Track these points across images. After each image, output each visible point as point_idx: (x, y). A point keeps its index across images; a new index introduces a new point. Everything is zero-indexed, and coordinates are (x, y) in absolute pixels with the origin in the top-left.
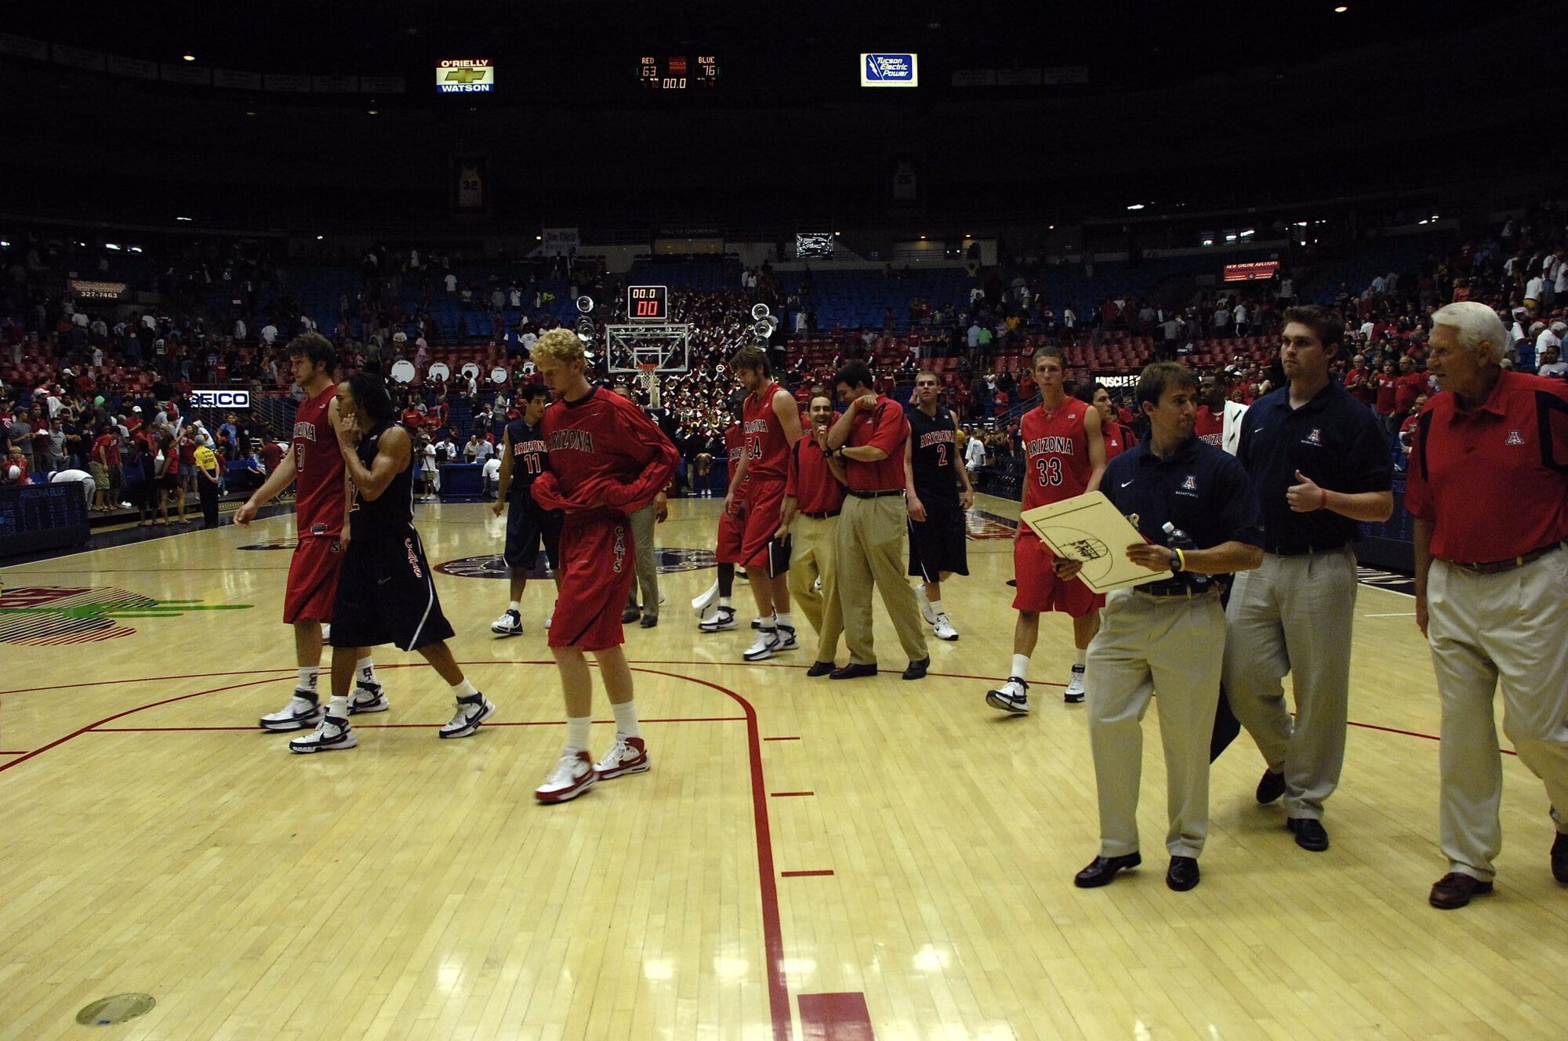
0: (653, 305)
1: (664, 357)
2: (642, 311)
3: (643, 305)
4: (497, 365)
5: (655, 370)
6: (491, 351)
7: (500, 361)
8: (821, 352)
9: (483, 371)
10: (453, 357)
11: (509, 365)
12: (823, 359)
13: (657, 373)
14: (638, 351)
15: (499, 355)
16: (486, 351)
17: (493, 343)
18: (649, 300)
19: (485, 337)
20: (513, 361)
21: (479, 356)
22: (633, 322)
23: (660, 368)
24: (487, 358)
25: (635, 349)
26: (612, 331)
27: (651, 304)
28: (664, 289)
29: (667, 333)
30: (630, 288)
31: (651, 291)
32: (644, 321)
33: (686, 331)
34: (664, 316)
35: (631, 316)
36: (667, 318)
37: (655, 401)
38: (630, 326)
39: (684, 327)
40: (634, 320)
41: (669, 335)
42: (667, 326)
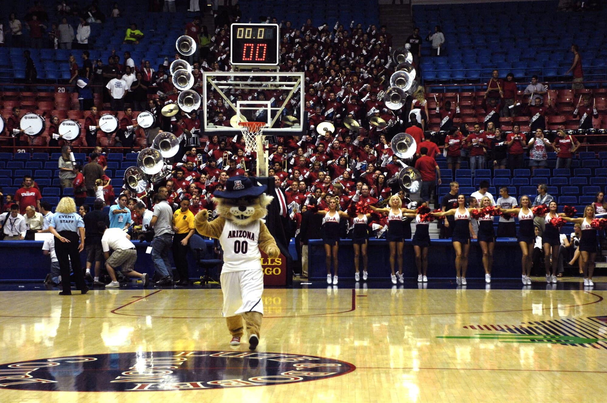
0: (261, 48)
1: (274, 113)
2: (248, 56)
3: (249, 48)
4: (67, 117)
5: (262, 130)
6: (59, 99)
7: (72, 113)
8: (473, 108)
9: (48, 124)
10: (9, 106)
11: (83, 117)
12: (475, 116)
13: (264, 133)
14: (241, 105)
15: (70, 106)
16: (53, 99)
17: (62, 90)
18: (255, 41)
19: (52, 82)
20: (87, 113)
21: (43, 106)
22: (236, 69)
23: (269, 126)
24: (55, 109)
25: (239, 102)
26: (210, 80)
27: (259, 46)
28: (276, 26)
29: (277, 83)
30: (234, 26)
31: (259, 29)
32: (250, 68)
33: (302, 80)
34: (276, 62)
35: (233, 62)
36: (278, 65)
37: (262, 168)
38: (232, 74)
39: (300, 77)
40: (237, 67)
41: (280, 85)
42: (278, 74)
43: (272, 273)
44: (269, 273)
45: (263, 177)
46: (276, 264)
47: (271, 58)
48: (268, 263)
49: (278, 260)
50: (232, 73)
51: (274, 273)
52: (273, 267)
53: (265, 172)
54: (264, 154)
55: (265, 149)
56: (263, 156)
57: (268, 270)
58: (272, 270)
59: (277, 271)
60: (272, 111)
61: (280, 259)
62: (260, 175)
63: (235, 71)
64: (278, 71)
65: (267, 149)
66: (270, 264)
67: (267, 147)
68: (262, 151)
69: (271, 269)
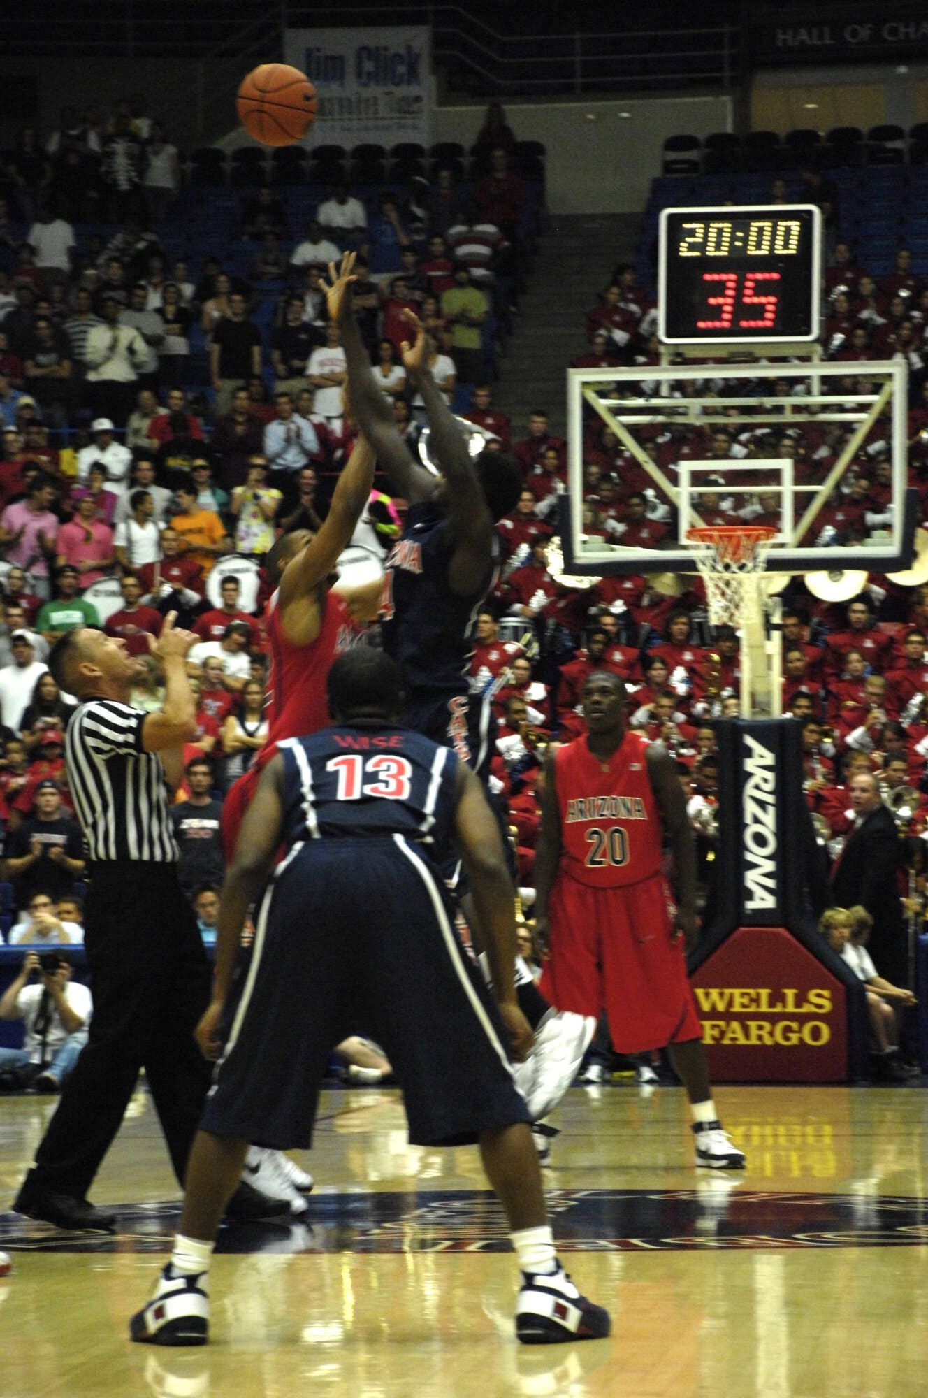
0: (762, 288)
1: (802, 502)
2: (715, 311)
5: (766, 552)
13: (772, 564)
14: (699, 478)
18: (742, 266)
22: (680, 359)
23: (787, 540)
25: (685, 468)
26: (591, 396)
27: (755, 281)
28: (810, 213)
29: (817, 399)
30: (671, 217)
31: (755, 226)
32: (722, 354)
33: (898, 389)
34: (808, 332)
35: (669, 334)
36: (817, 341)
37: (760, 688)
38: (666, 374)
39: (889, 376)
40: (681, 350)
41: (826, 408)
42: (817, 370)
43: (801, 1039)
44: (787, 1039)
45: (762, 718)
46: (814, 1009)
47: (793, 320)
48: (784, 1006)
49: (819, 996)
50: (666, 370)
51: (809, 1041)
52: (802, 1019)
53: (769, 704)
54: (768, 643)
55: (769, 627)
56: (762, 647)
57: (787, 1029)
58: (800, 1031)
59: (816, 1033)
60: (797, 496)
61: (826, 993)
62: (754, 713)
63: (673, 363)
64: (816, 360)
65: (777, 627)
66: (791, 1008)
67: (776, 619)
68: (760, 632)
69: (794, 1025)
